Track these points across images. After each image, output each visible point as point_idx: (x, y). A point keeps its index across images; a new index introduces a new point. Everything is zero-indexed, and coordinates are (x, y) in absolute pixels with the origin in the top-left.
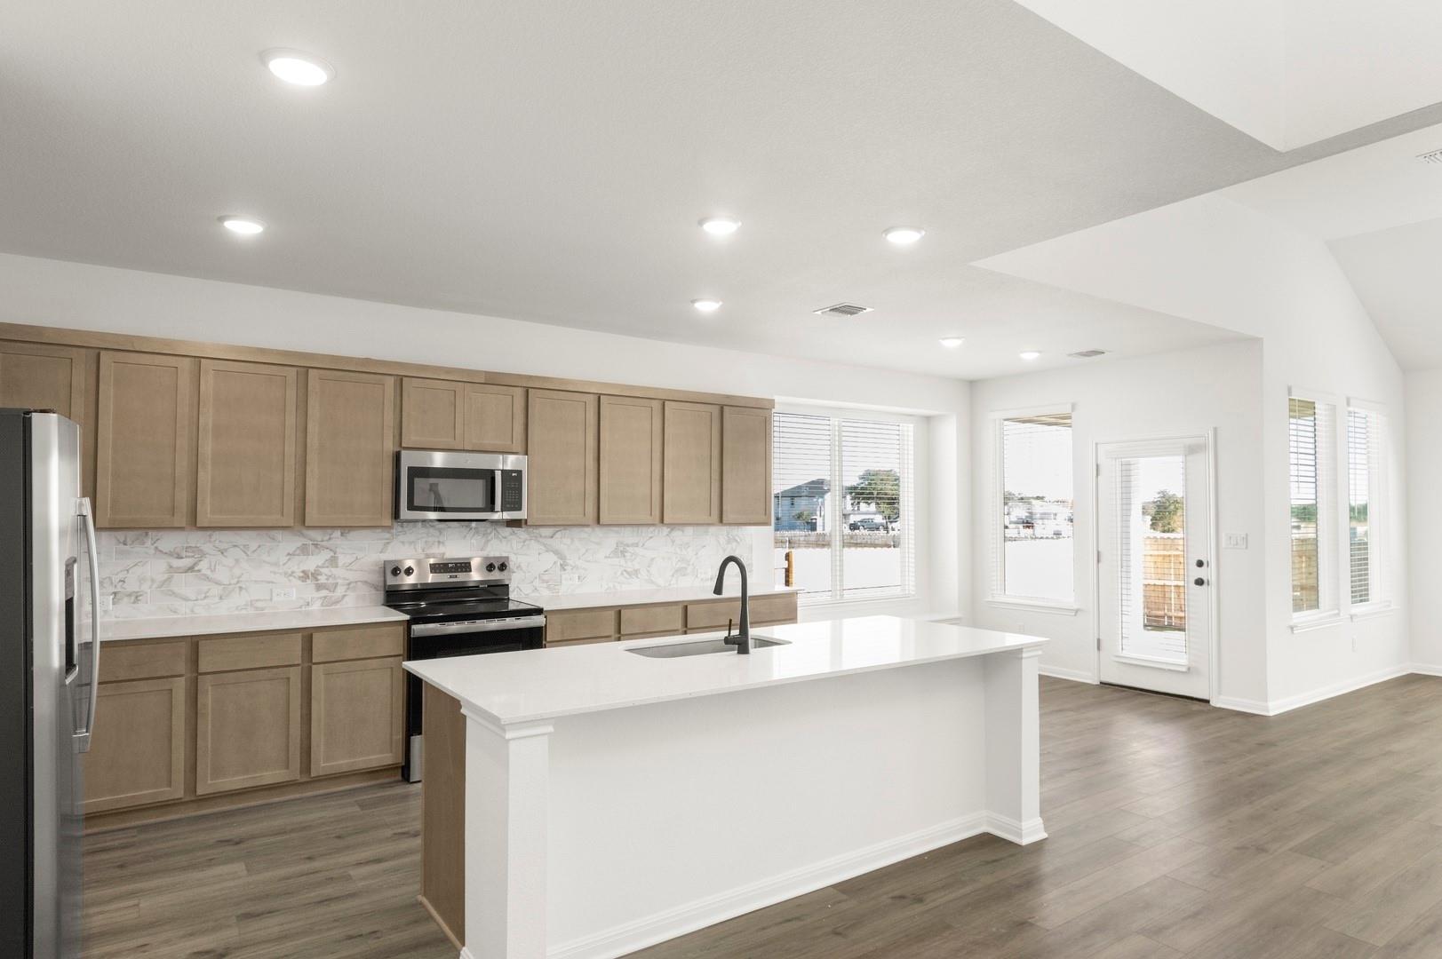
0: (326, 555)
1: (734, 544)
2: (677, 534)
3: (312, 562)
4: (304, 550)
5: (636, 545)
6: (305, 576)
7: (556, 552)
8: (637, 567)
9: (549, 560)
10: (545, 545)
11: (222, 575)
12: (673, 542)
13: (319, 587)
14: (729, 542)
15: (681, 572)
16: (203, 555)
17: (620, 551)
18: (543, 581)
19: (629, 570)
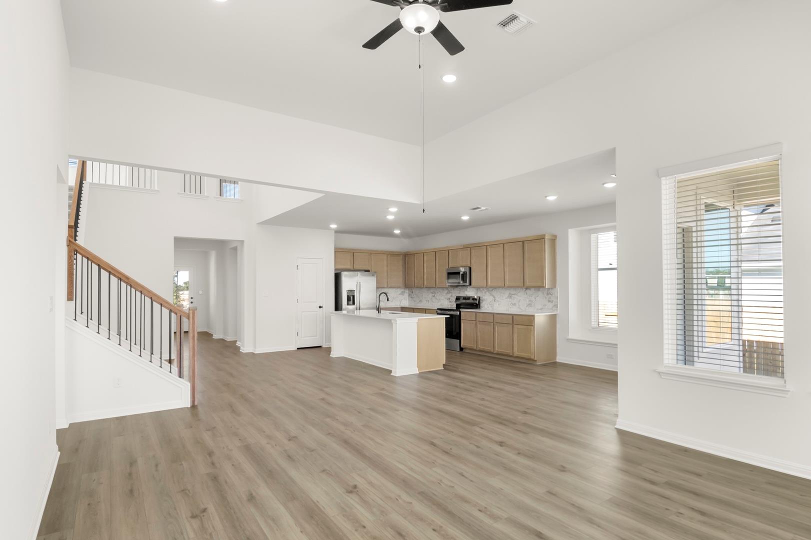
0: (451, 294)
1: (550, 296)
2: (528, 291)
3: (449, 296)
4: (448, 293)
5: (514, 294)
6: (449, 299)
7: (493, 296)
8: (515, 302)
9: (492, 298)
10: (490, 293)
11: (438, 297)
12: (527, 294)
13: (450, 302)
14: (548, 294)
15: (529, 305)
16: (435, 293)
17: (510, 296)
18: (490, 305)
19: (513, 303)
